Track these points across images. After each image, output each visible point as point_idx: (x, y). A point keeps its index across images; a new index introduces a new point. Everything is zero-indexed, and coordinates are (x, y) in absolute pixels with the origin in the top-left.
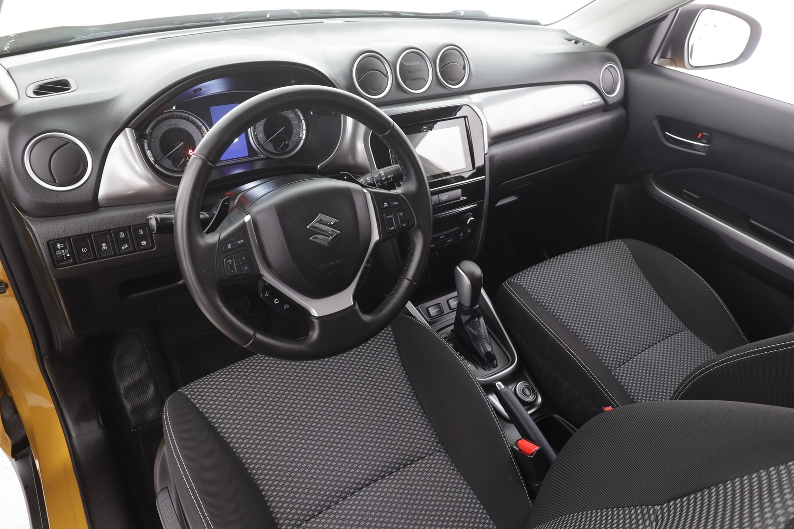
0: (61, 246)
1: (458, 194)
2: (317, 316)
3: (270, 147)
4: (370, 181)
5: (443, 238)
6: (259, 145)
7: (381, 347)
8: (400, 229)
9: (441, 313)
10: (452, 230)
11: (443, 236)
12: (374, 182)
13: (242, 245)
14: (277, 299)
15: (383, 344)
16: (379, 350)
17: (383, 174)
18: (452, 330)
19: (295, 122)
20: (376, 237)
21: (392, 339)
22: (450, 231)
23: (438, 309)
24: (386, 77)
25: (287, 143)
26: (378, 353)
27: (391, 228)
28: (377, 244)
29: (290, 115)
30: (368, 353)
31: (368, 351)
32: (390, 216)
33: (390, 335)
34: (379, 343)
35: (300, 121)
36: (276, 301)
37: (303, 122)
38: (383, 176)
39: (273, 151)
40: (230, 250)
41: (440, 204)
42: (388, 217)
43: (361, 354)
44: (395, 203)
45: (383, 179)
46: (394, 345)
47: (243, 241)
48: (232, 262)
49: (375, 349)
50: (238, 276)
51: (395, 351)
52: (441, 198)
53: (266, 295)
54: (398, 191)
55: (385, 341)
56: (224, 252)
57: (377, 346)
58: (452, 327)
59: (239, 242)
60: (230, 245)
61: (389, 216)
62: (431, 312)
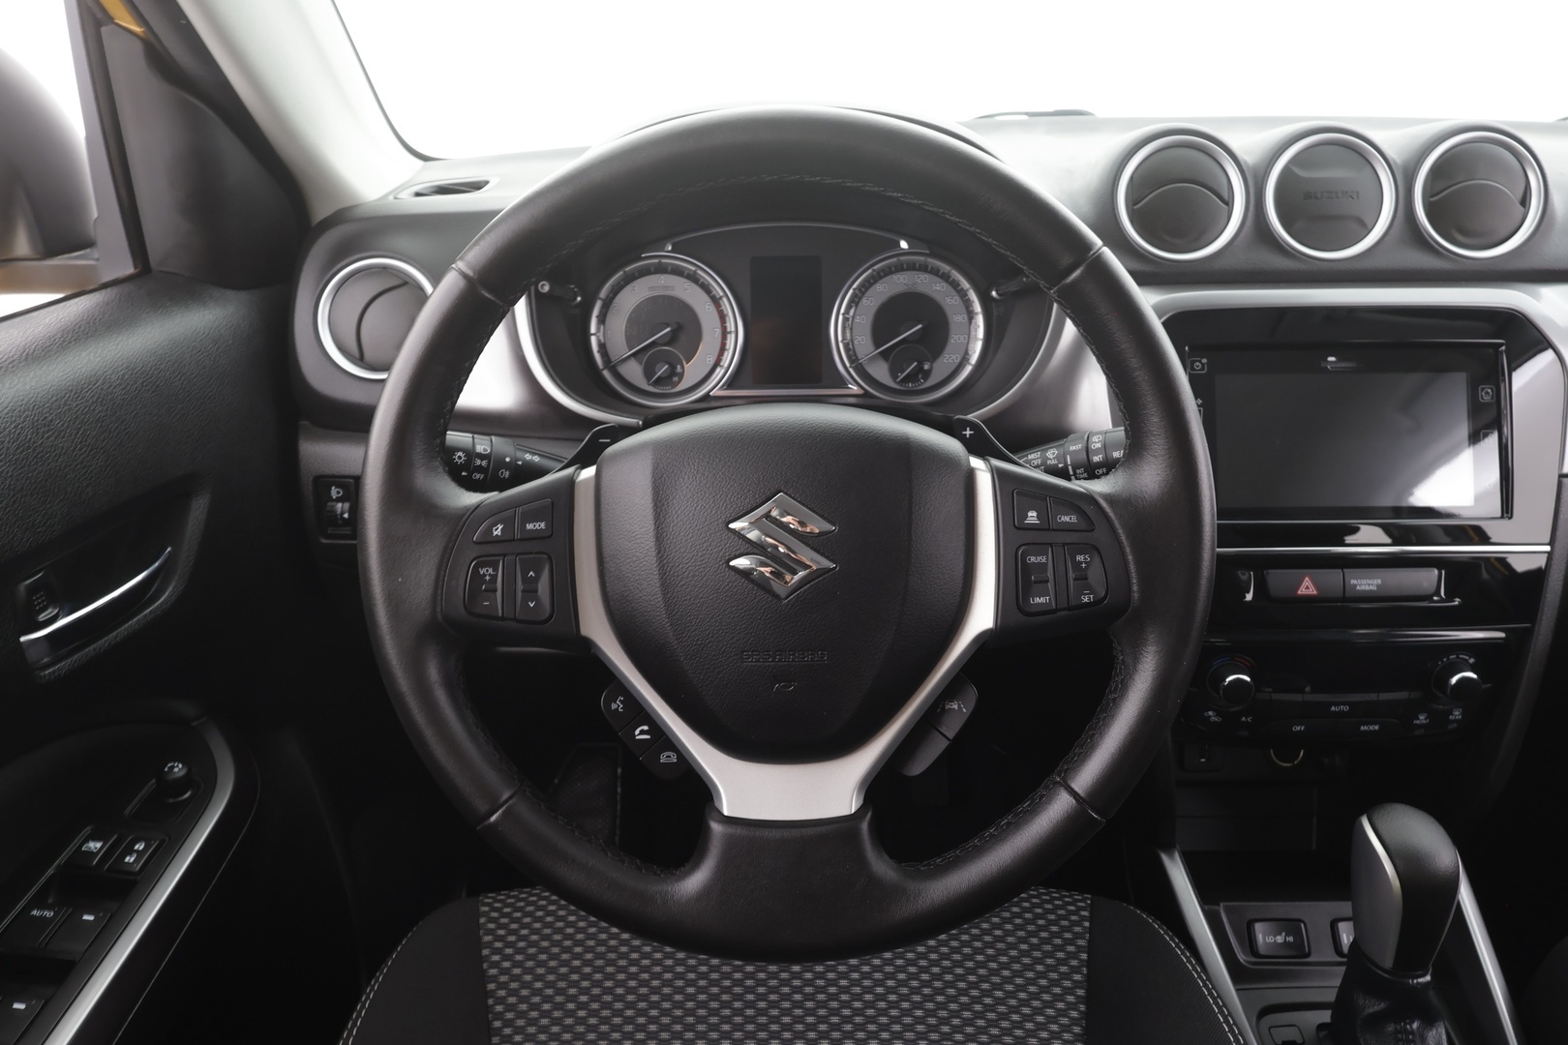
0: (338, 493)
1: (1425, 584)
2: (726, 813)
3: (881, 371)
4: (1054, 462)
5: (1341, 713)
6: (851, 361)
7: (1032, 989)
8: (1069, 609)
9: (1298, 951)
10: (1385, 696)
11: (1346, 708)
12: (1066, 466)
13: (536, 537)
14: (646, 728)
15: (1043, 982)
16: (1022, 995)
17: (1099, 445)
18: (1321, 1027)
19: (957, 318)
20: (982, 616)
21: (1077, 977)
22: (1373, 697)
23: (1290, 939)
24: (1227, 204)
25: (926, 367)
26: (1013, 1002)
27: (1038, 600)
28: (983, 640)
29: (948, 300)
30: (982, 990)
31: (985, 986)
32: (1042, 559)
33: (1074, 963)
34: (1030, 975)
35: (971, 315)
36: (642, 732)
37: (980, 320)
38: (1097, 452)
39: (888, 381)
40: (498, 541)
41: (1344, 599)
42: (1033, 559)
43: (962, 985)
44: (1066, 519)
45: (1096, 459)
46: (1078, 997)
47: (543, 525)
48: (494, 578)
49: (1009, 988)
50: (503, 619)
51: (1074, 1022)
52: (1353, 582)
53: (614, 706)
54: (1099, 487)
55: (1054, 976)
56: (477, 543)
57: (1019, 981)
58: (1326, 1016)
59: (529, 526)
60: (500, 527)
61: (1036, 555)
62: (1260, 937)
